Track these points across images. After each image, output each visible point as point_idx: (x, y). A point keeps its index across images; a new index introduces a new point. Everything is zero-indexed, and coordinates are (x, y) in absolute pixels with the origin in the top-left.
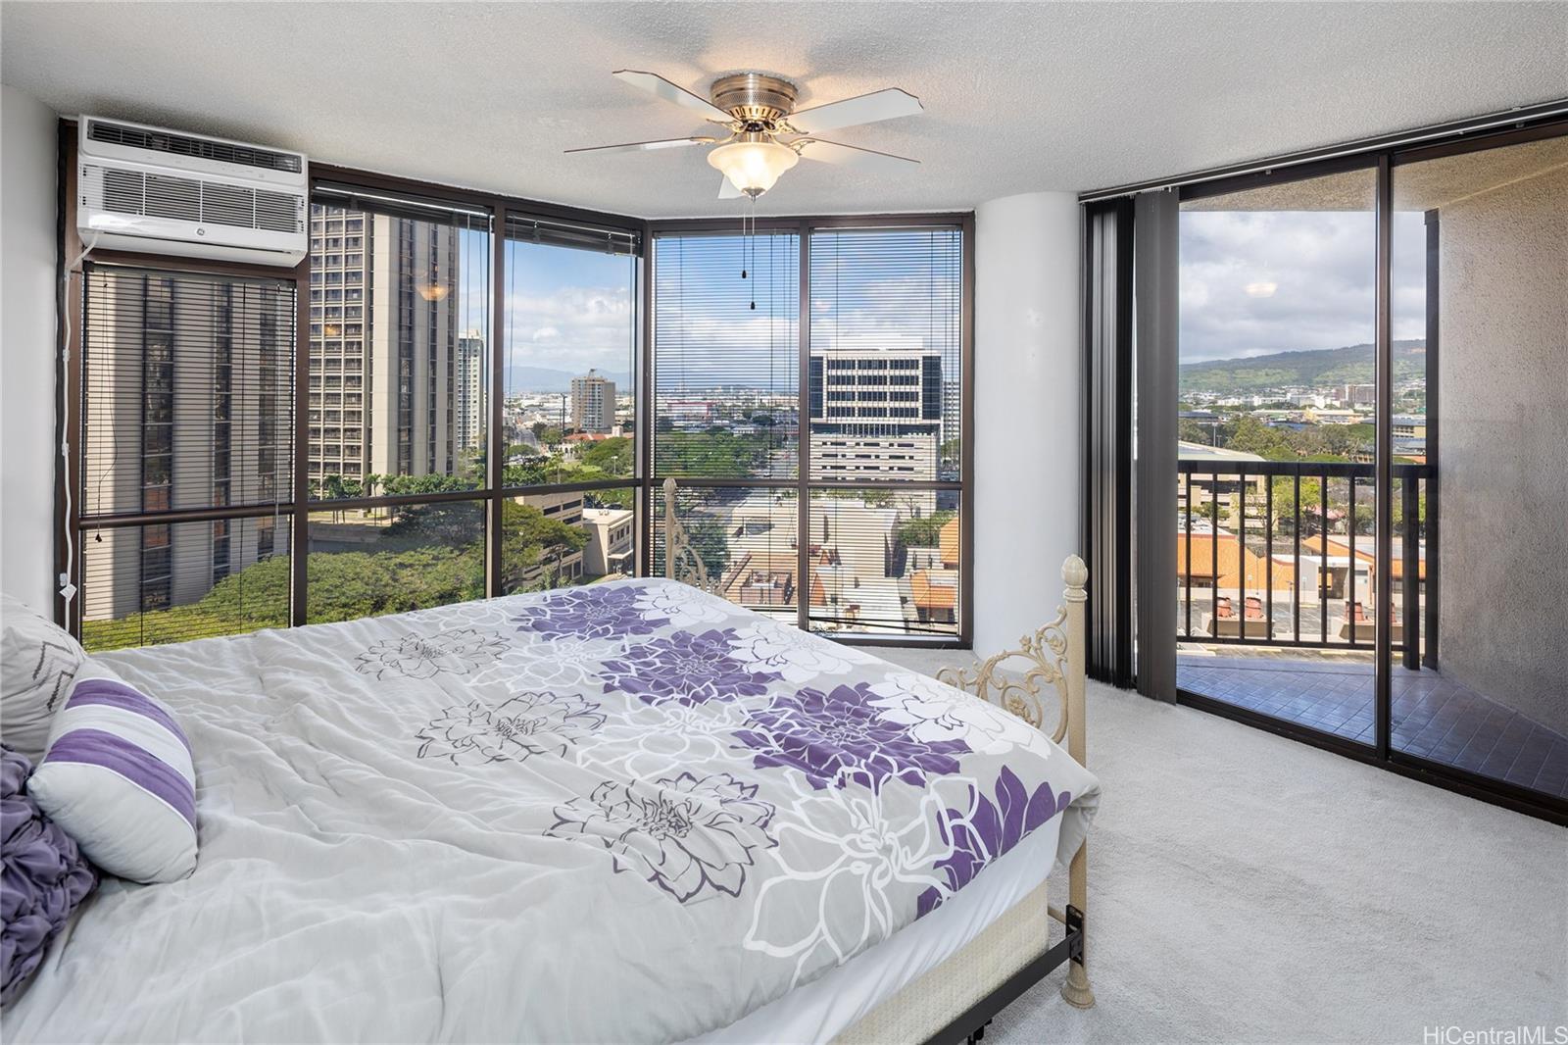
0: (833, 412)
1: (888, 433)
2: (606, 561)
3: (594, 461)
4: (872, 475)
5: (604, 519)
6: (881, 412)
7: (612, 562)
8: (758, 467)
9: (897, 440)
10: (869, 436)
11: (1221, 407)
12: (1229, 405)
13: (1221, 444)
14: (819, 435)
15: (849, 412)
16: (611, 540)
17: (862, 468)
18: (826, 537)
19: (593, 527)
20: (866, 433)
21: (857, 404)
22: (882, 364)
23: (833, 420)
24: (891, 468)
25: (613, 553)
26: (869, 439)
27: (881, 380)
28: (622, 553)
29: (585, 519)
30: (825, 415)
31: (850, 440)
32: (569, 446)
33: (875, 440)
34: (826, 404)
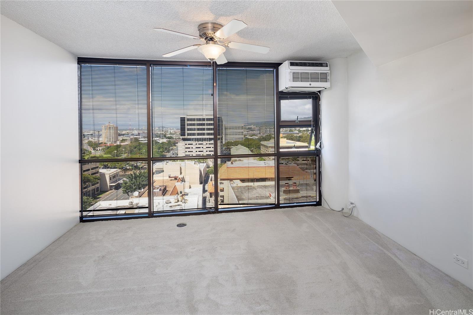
0: (189, 134)
1: (206, 140)
2: (108, 186)
3: (110, 153)
4: (201, 153)
5: (108, 173)
6: (204, 134)
7: (111, 186)
8: (166, 152)
9: (209, 142)
10: (200, 141)
11: (301, 130)
12: (303, 130)
13: (299, 141)
14: (184, 142)
15: (194, 134)
16: (110, 179)
17: (198, 151)
18: (181, 173)
19: (103, 175)
20: (199, 141)
21: (196, 132)
22: (204, 120)
23: (189, 137)
24: (207, 151)
25: (111, 183)
26: (200, 142)
27: (203, 125)
28: (115, 183)
29: (100, 172)
30: (186, 135)
31: (194, 143)
32: (101, 148)
33: (202, 143)
34: (186, 132)
